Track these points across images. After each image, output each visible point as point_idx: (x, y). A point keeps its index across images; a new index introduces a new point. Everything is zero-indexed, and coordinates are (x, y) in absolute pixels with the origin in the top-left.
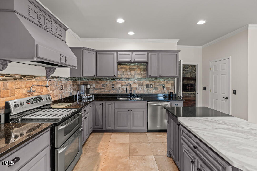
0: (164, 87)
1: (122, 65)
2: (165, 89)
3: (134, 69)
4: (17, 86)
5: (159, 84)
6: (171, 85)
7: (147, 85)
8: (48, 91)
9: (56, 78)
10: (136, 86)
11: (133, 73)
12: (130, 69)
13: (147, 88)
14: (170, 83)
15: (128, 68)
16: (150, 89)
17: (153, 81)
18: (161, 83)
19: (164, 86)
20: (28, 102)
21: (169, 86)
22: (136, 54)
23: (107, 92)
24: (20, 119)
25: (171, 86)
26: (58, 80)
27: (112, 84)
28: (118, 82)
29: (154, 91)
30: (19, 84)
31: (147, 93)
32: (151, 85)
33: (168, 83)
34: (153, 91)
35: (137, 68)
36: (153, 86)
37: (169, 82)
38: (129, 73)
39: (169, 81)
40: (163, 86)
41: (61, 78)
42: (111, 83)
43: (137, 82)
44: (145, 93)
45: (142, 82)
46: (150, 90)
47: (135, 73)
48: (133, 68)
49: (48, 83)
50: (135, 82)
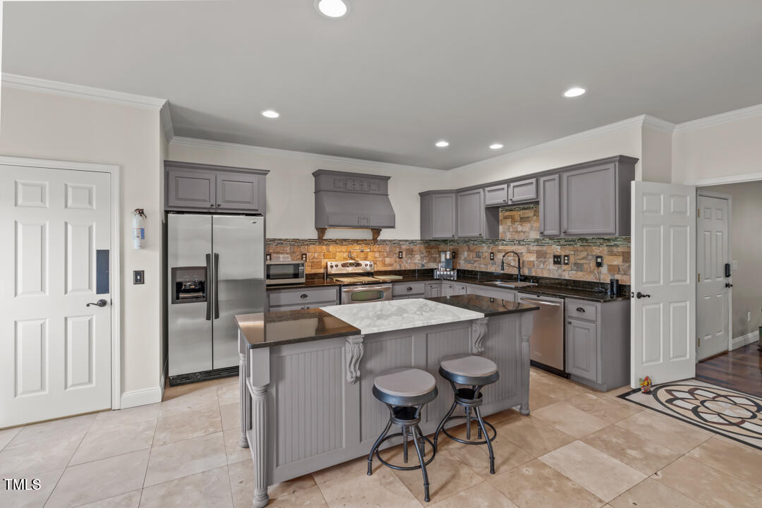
0: (599, 265)
1: (507, 210)
2: (604, 269)
3: (528, 217)
4: (338, 250)
5: (588, 255)
6: (621, 258)
7: (555, 257)
8: (375, 258)
9: (390, 241)
10: (533, 258)
11: (526, 227)
12: (521, 218)
13: (555, 263)
14: (619, 252)
15: (517, 218)
16: (564, 267)
17: (571, 247)
18: (591, 252)
19: (599, 260)
20: (344, 265)
21: (617, 261)
22: (514, 187)
23: (483, 268)
24: (335, 279)
25: (623, 261)
26: (394, 243)
27: (491, 253)
28: (501, 247)
29: (574, 272)
30: (339, 248)
31: (556, 277)
32: (566, 256)
33: (611, 254)
34: (570, 272)
35: (535, 215)
36: (572, 258)
37: (615, 249)
38: (520, 228)
39: (617, 246)
40: (597, 260)
41: (400, 241)
42: (490, 251)
43: (535, 248)
44: (551, 276)
45: (545, 248)
46: (564, 270)
47: (531, 228)
48: (526, 216)
49: (376, 248)
50: (531, 249)
